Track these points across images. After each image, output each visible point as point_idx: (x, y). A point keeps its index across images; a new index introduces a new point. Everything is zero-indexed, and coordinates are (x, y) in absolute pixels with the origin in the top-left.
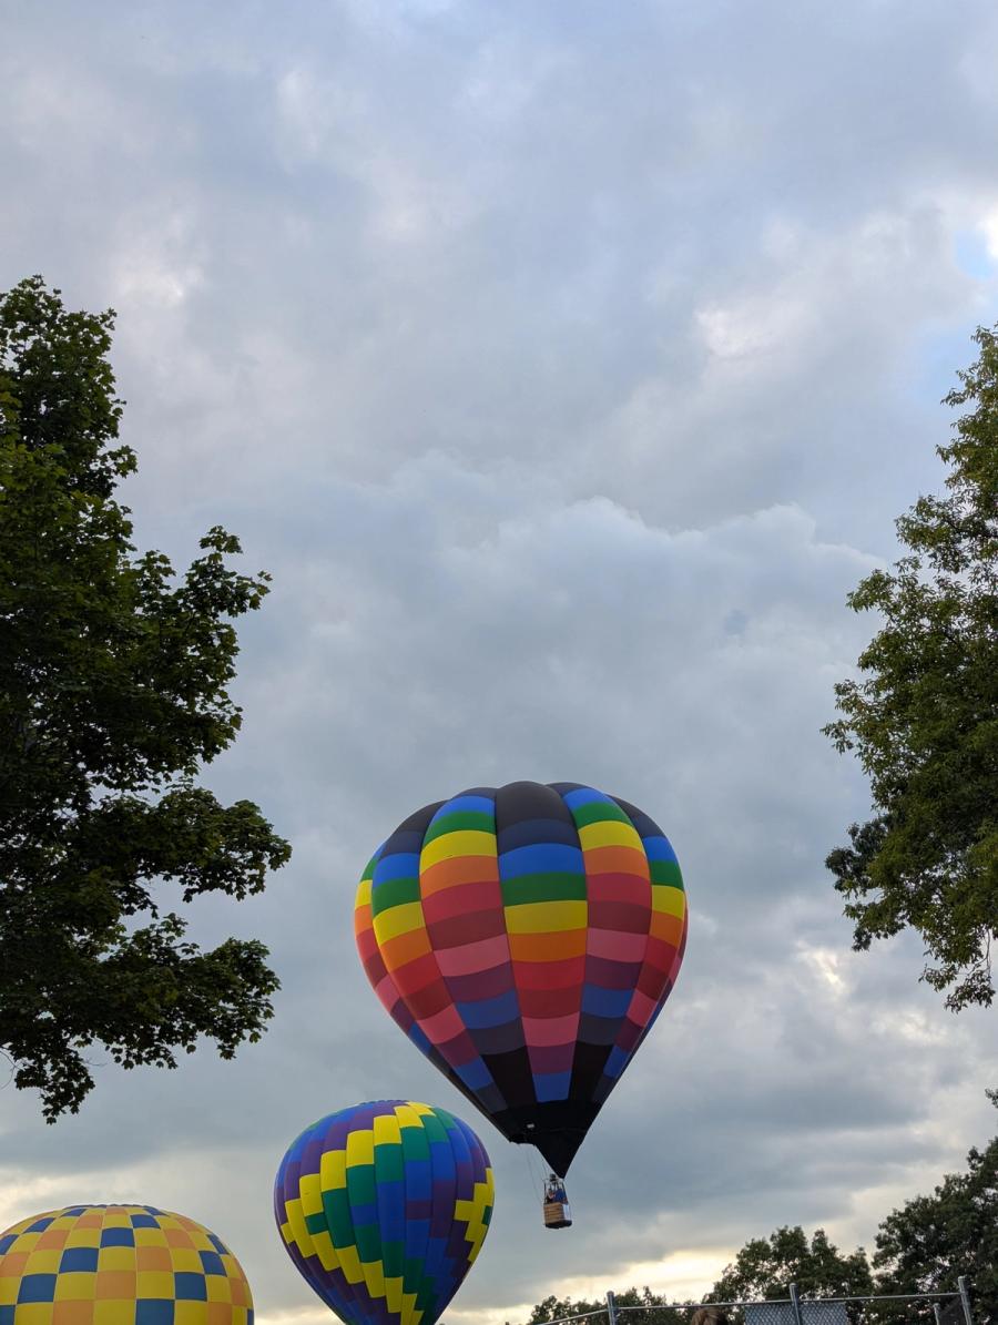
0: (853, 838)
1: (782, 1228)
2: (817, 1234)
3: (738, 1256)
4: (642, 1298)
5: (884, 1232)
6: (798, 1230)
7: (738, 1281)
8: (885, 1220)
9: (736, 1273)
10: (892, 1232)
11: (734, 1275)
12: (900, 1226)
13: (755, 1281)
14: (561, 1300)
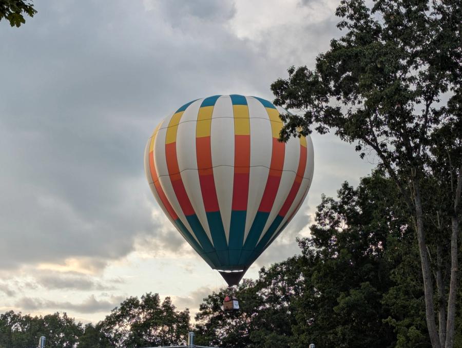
0: (290, 75)
1: (148, 293)
2: (166, 298)
3: (122, 304)
4: (62, 318)
5: (205, 303)
6: (157, 295)
7: (118, 317)
8: (208, 297)
9: (119, 313)
10: (208, 303)
11: (118, 314)
12: (215, 301)
13: (128, 318)
14: (16, 313)
